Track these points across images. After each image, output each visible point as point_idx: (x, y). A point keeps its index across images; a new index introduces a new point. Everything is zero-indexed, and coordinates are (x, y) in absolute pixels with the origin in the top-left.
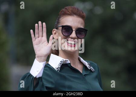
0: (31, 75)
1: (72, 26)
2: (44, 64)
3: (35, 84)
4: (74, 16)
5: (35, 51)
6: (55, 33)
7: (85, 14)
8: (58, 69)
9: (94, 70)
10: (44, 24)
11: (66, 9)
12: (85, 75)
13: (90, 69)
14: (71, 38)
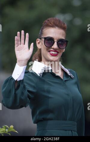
0: (12, 79)
1: (54, 37)
2: (24, 68)
3: (16, 86)
4: (56, 28)
5: (16, 56)
6: (39, 43)
7: (66, 25)
8: (40, 74)
9: (73, 77)
10: (27, 34)
11: (49, 20)
12: (65, 81)
13: (70, 76)
14: (53, 49)
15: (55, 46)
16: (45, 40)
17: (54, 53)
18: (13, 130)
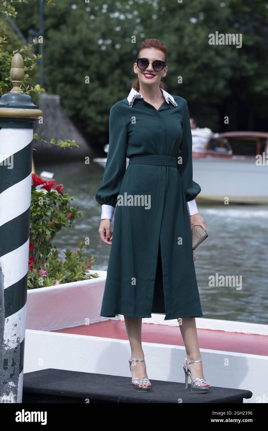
1: (148, 59)
4: (152, 49)
6: (136, 67)
9: (177, 105)
14: (148, 71)
15: (150, 67)
16: (137, 64)
17: (148, 76)
18: (75, 144)
